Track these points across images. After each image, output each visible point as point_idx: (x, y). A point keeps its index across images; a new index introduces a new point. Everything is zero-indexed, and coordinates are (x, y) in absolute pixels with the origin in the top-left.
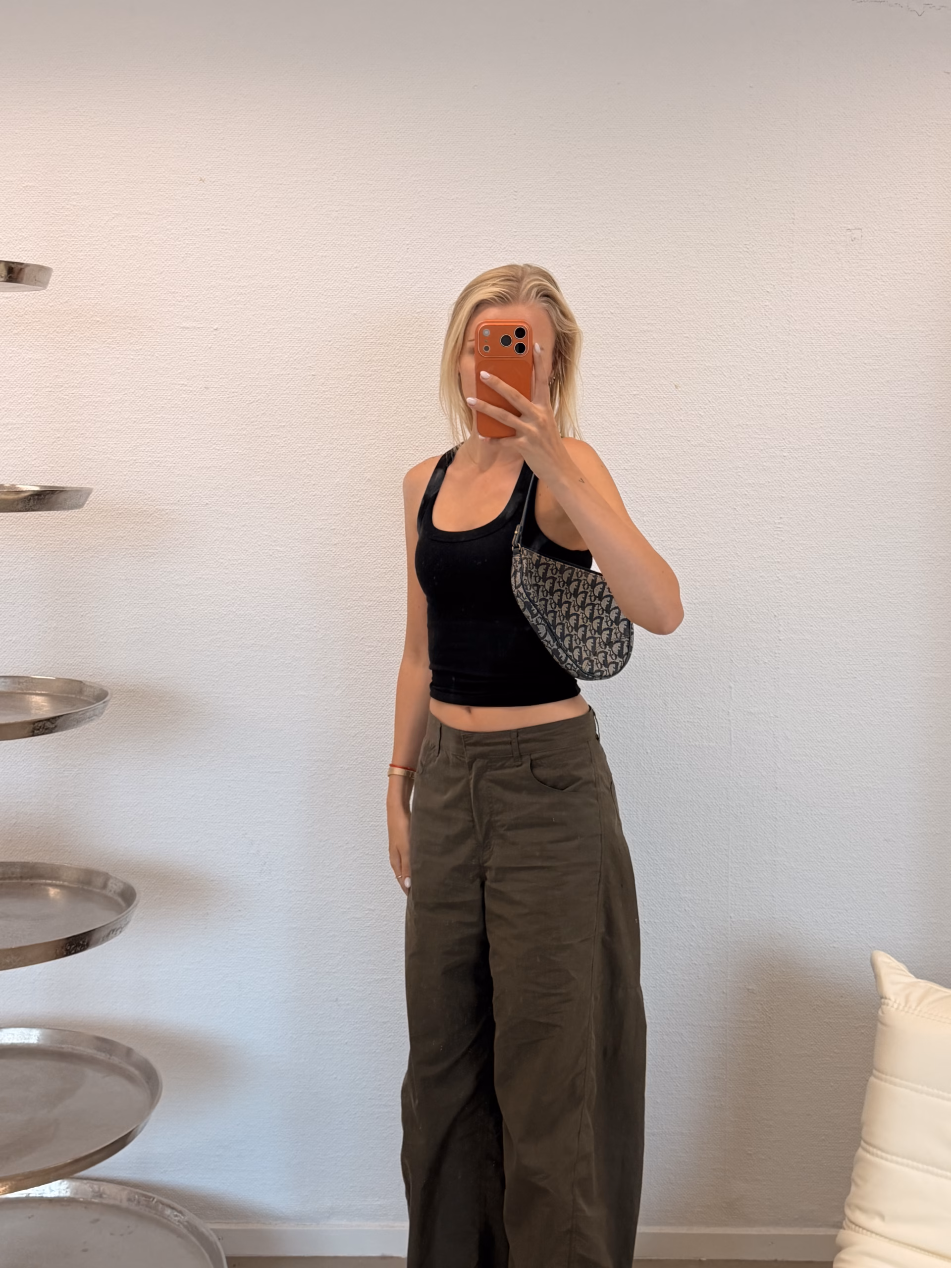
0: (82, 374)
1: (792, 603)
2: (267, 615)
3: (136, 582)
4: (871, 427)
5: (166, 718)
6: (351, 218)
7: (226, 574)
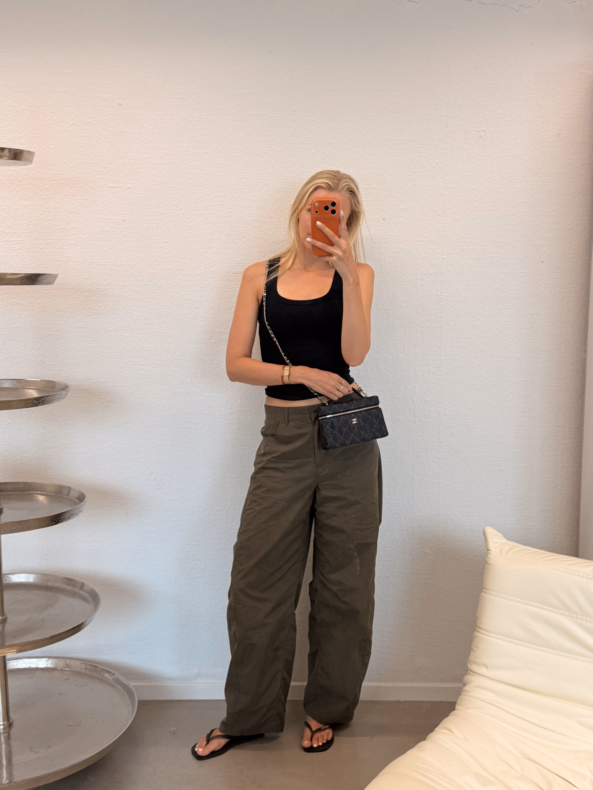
0: (54, 213)
1: (448, 340)
2: (159, 347)
3: (86, 329)
4: (491, 241)
5: (103, 405)
6: (202, 126)
7: (136, 324)
